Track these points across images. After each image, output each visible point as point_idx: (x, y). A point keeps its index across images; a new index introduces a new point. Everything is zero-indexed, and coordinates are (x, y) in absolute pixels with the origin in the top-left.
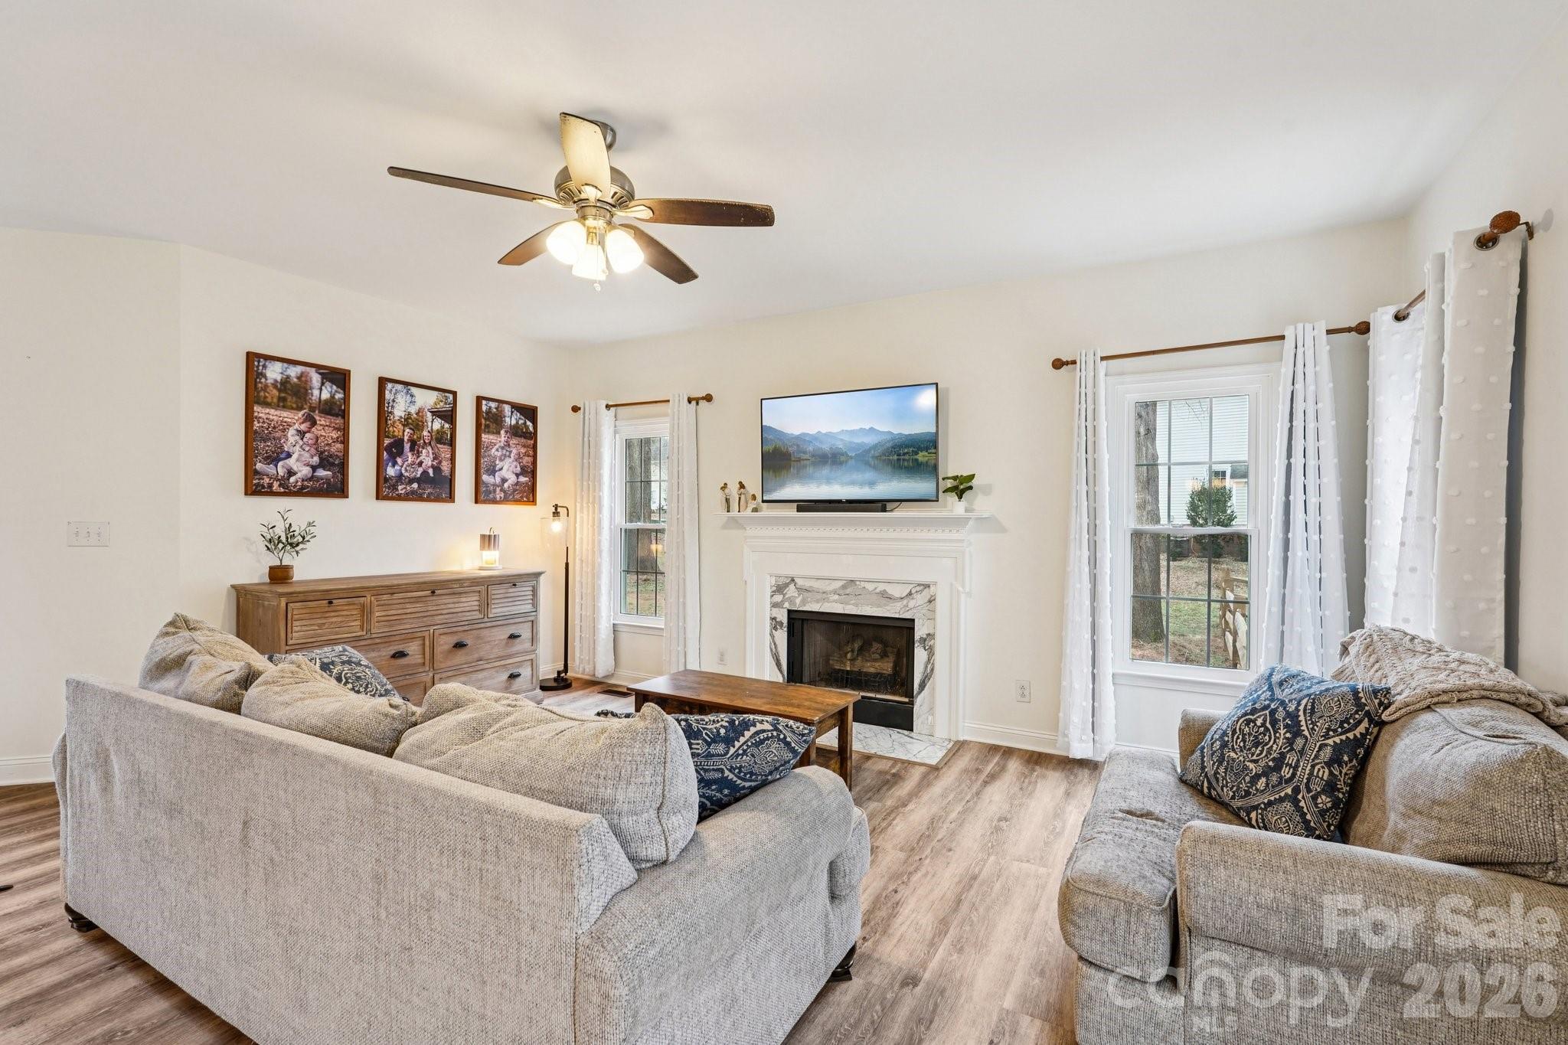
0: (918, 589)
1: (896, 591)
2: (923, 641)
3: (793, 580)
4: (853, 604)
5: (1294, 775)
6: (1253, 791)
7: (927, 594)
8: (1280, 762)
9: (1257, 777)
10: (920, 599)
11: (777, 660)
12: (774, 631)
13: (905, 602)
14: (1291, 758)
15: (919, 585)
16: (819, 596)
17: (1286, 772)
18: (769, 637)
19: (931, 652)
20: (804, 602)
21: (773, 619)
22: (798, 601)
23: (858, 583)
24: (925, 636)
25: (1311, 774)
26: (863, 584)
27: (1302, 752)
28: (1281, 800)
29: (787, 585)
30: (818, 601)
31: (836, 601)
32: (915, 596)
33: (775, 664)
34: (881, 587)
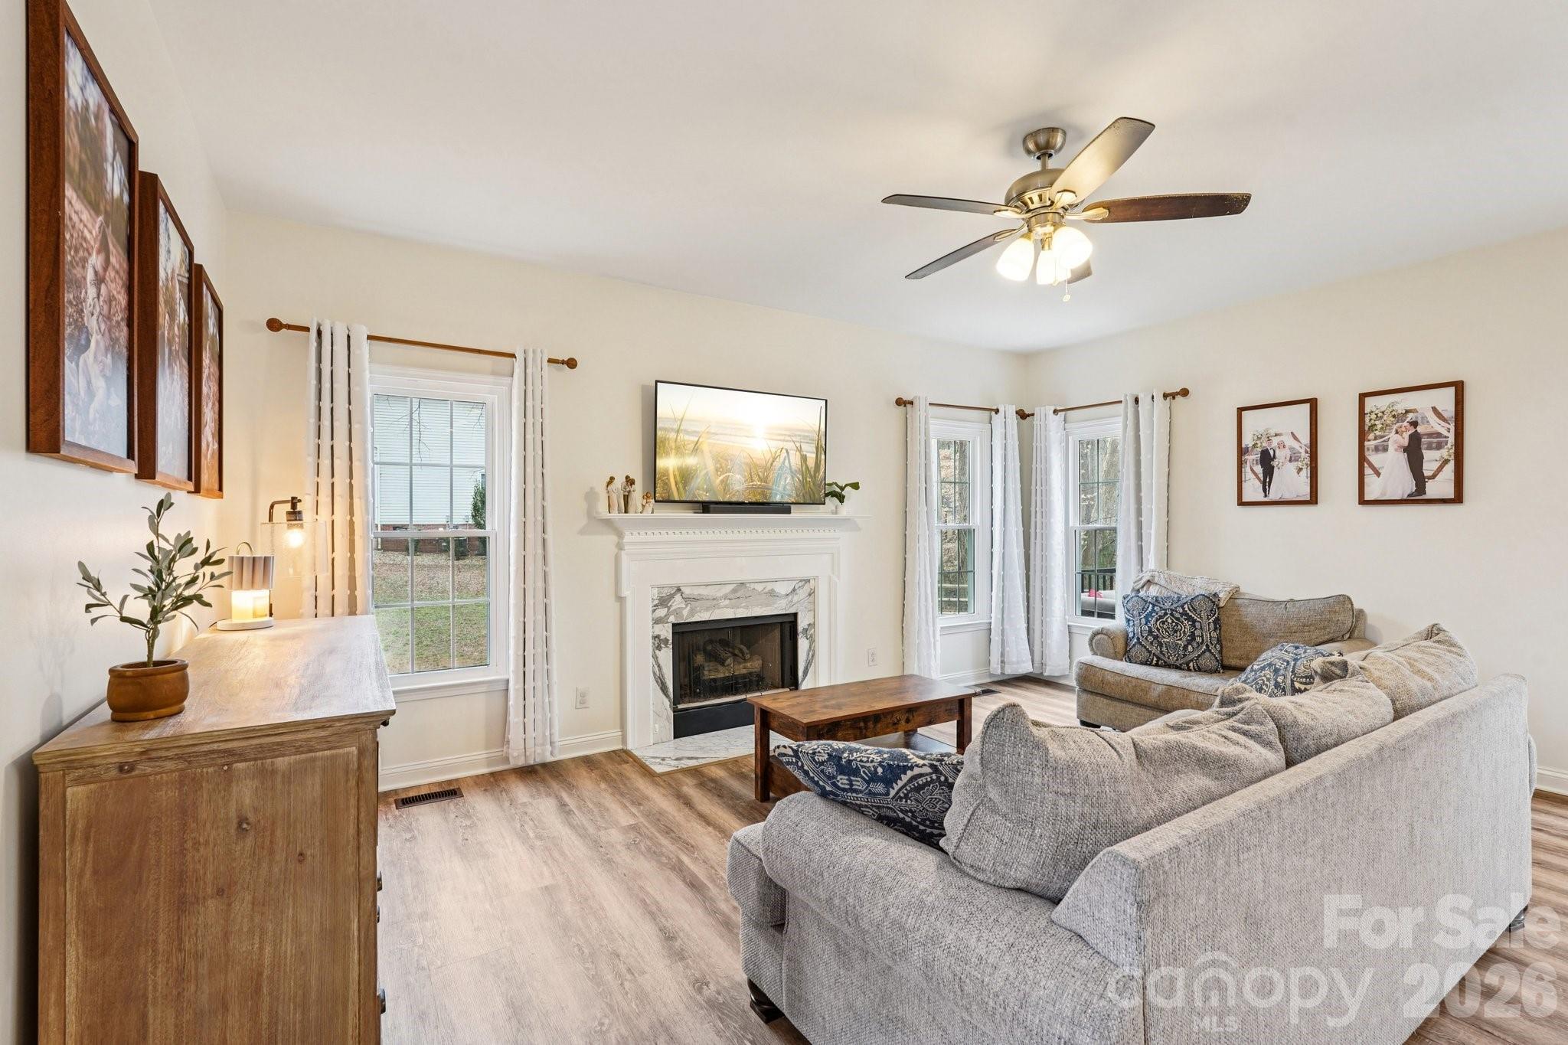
0: (800, 584)
1: (782, 589)
2: (805, 630)
3: (679, 590)
4: (744, 607)
5: (1203, 640)
6: (1187, 653)
7: (807, 588)
8: (1193, 636)
9: (1185, 647)
10: (802, 593)
11: (662, 683)
12: (657, 652)
13: (790, 598)
14: (1198, 633)
15: (801, 581)
16: (708, 603)
17: (1199, 640)
18: (651, 659)
19: (812, 640)
20: (692, 612)
21: (656, 637)
22: (685, 613)
23: (748, 585)
24: (806, 627)
25: (1210, 637)
26: (752, 585)
27: (1201, 628)
28: (1204, 652)
29: (672, 596)
30: (707, 609)
31: (726, 607)
32: (798, 591)
33: (658, 688)
34: (769, 586)
